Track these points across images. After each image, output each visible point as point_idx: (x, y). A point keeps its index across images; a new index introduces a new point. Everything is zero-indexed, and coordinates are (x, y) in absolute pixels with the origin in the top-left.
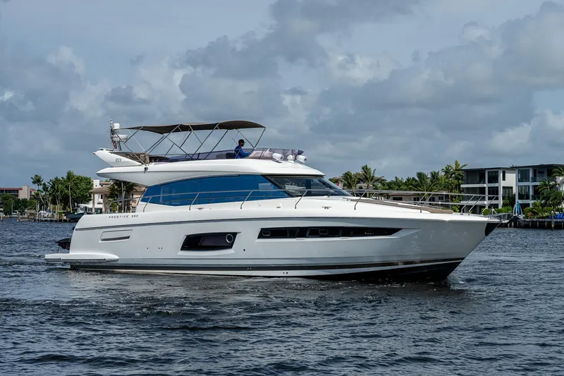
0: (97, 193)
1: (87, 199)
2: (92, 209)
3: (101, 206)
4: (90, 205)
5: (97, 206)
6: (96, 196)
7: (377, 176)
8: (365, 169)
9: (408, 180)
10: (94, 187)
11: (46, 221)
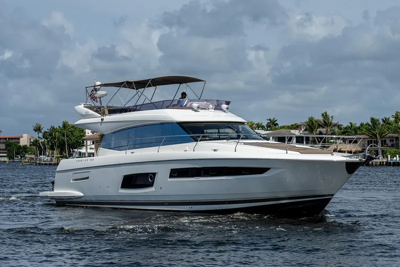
0: (89, 139)
1: (80, 144)
2: (85, 153)
3: (93, 151)
4: (83, 150)
5: (89, 151)
6: (89, 142)
7: (334, 121)
8: (325, 116)
9: (362, 125)
10: (87, 134)
11: (46, 164)
